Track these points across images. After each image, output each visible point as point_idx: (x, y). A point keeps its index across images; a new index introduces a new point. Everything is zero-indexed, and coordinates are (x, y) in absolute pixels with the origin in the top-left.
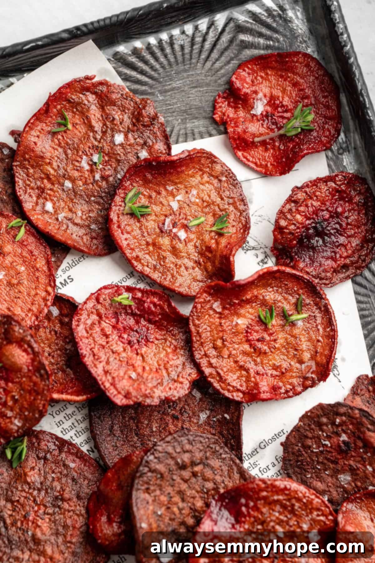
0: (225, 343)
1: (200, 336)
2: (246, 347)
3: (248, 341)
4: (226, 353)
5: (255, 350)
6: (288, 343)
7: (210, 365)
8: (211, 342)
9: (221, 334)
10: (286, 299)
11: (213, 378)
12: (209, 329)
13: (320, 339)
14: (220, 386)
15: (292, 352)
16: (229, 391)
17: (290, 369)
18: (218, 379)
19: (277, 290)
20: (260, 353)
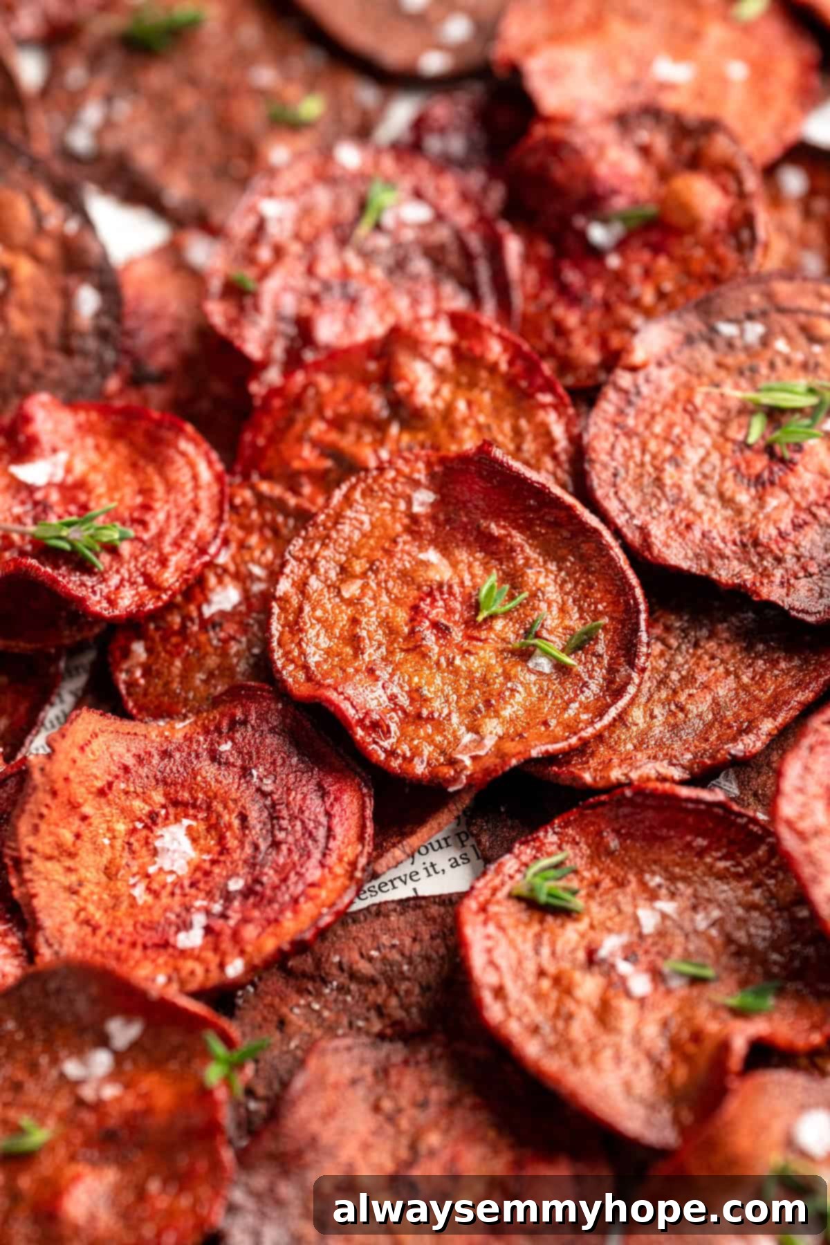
0: (370, 573)
1: (336, 523)
2: (402, 616)
3: (415, 609)
4: (352, 589)
5: (412, 632)
6: (484, 680)
7: (302, 586)
8: (346, 554)
9: (379, 554)
10: (563, 610)
11: (282, 609)
12: (367, 527)
13: (553, 723)
14: (282, 634)
15: (477, 697)
16: (287, 654)
17: (440, 723)
18: (291, 618)
19: (564, 582)
20: (415, 647)
